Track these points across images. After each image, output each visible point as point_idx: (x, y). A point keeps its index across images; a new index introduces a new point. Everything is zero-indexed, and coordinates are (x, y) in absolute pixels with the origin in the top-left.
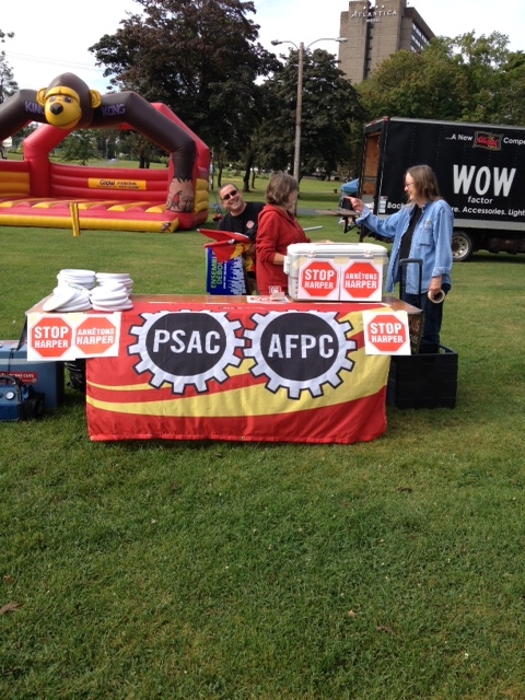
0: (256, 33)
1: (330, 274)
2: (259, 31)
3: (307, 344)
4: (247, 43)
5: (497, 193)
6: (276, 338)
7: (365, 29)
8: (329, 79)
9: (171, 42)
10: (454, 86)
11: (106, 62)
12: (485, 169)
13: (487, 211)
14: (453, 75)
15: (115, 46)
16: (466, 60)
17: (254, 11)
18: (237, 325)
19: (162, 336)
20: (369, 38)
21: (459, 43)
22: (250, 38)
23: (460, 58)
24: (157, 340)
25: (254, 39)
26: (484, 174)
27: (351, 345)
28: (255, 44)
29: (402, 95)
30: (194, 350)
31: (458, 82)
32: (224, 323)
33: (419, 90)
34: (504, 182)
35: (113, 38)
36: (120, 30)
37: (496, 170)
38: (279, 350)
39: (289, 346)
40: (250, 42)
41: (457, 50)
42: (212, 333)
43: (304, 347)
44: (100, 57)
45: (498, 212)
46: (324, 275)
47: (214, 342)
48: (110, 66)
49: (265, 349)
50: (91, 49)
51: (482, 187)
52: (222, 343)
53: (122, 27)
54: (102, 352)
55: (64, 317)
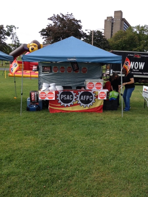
0: (81, 28)
1: (93, 85)
2: (82, 27)
3: (88, 97)
4: (79, 31)
5: (140, 68)
6: (82, 96)
7: (111, 24)
8: (101, 38)
9: (60, 30)
10: (135, 39)
11: (43, 36)
12: (137, 63)
13: (138, 73)
14: (134, 37)
15: (45, 31)
16: (138, 32)
17: (81, 22)
18: (75, 94)
19: (62, 96)
20: (112, 26)
21: (136, 28)
22: (80, 29)
23: (136, 32)
24: (62, 97)
25: (81, 29)
26: (137, 64)
27: (95, 98)
28: (81, 30)
29: (121, 42)
30: (68, 99)
31: (136, 38)
32: (73, 93)
33: (125, 41)
34: (142, 66)
35: (45, 29)
36: (47, 28)
37: (140, 63)
38: (83, 99)
39: (84, 98)
40: (80, 30)
41: (135, 30)
42: (71, 95)
43: (87, 98)
44: (41, 34)
45: (140, 73)
46: (92, 85)
47: (71, 97)
48: (44, 36)
49: (80, 99)
50: (39, 32)
51: (136, 67)
52: (72, 97)
53: (47, 27)
54: (52, 99)
55: (45, 92)
